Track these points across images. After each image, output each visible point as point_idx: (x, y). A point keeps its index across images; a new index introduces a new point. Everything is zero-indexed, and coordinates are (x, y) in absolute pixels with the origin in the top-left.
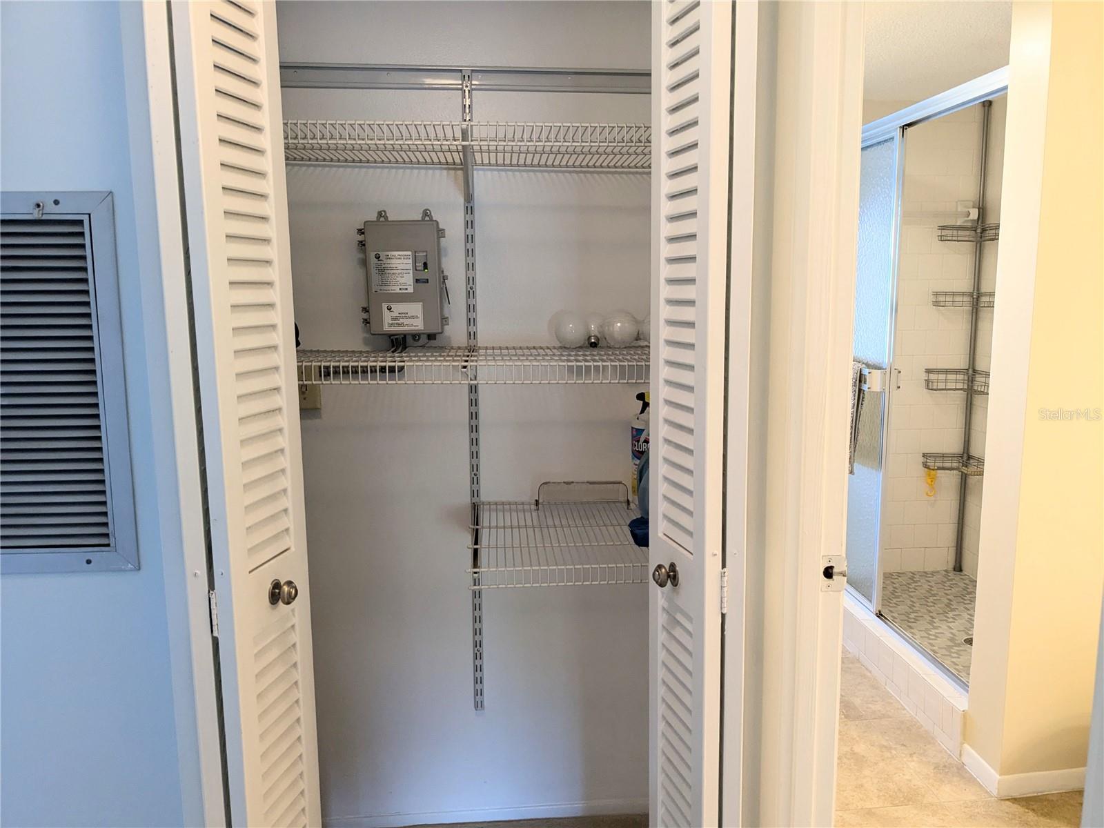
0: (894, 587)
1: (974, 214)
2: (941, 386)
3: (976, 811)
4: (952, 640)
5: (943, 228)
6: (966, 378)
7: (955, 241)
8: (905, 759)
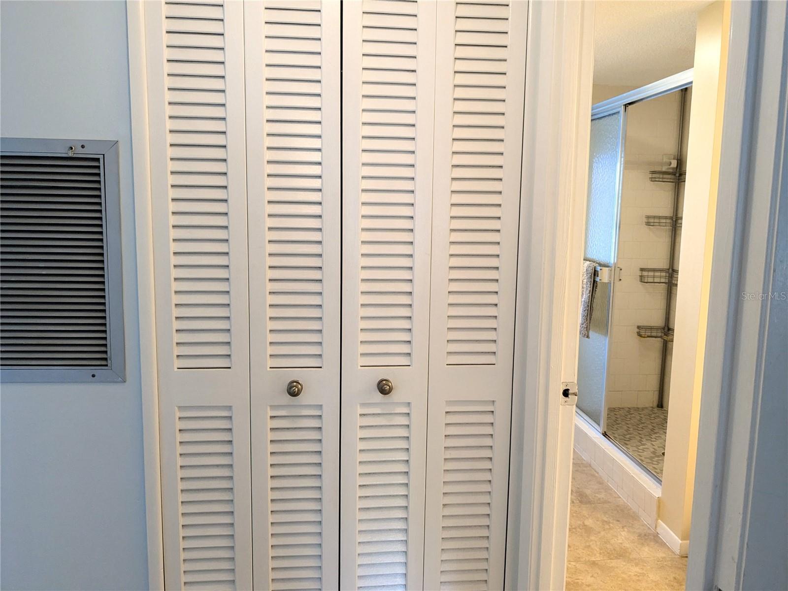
0: (616, 417)
1: (674, 164)
2: (651, 280)
3: (665, 563)
4: (654, 453)
5: (653, 172)
6: (668, 275)
7: (661, 181)
8: (619, 530)
